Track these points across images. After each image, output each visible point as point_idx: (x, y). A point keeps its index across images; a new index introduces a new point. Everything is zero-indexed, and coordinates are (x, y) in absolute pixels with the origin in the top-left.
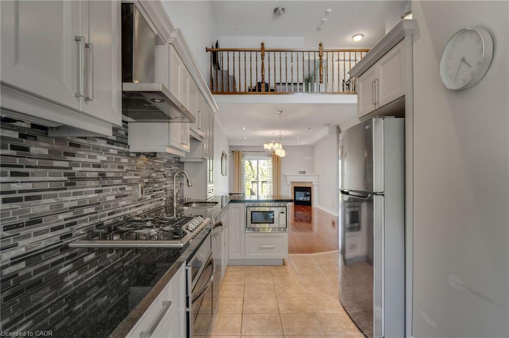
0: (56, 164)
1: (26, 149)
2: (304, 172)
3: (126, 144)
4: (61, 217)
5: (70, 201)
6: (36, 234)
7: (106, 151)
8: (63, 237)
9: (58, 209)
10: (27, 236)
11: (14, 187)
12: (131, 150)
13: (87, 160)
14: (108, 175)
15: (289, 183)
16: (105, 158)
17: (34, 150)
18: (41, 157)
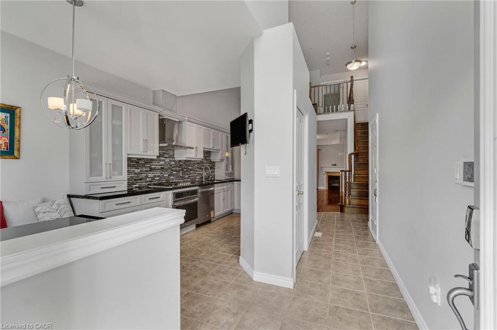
0: (146, 165)
1: (139, 162)
2: (335, 165)
3: (173, 157)
4: (148, 179)
5: (151, 175)
6: (141, 182)
7: (164, 160)
8: (148, 185)
9: (147, 177)
10: (139, 183)
11: (136, 171)
12: (176, 159)
13: (156, 164)
14: (165, 168)
15: (324, 173)
16: (163, 163)
17: (140, 162)
18: (142, 164)
